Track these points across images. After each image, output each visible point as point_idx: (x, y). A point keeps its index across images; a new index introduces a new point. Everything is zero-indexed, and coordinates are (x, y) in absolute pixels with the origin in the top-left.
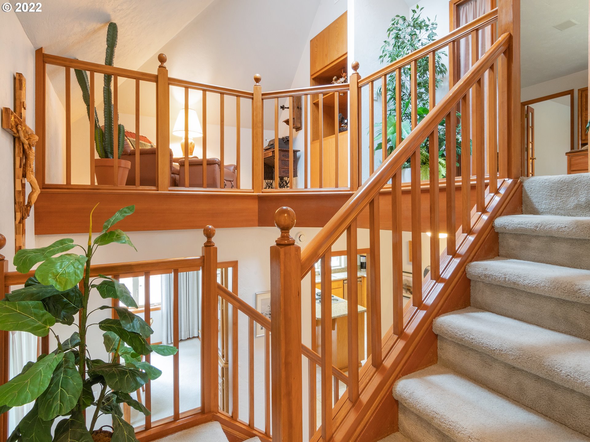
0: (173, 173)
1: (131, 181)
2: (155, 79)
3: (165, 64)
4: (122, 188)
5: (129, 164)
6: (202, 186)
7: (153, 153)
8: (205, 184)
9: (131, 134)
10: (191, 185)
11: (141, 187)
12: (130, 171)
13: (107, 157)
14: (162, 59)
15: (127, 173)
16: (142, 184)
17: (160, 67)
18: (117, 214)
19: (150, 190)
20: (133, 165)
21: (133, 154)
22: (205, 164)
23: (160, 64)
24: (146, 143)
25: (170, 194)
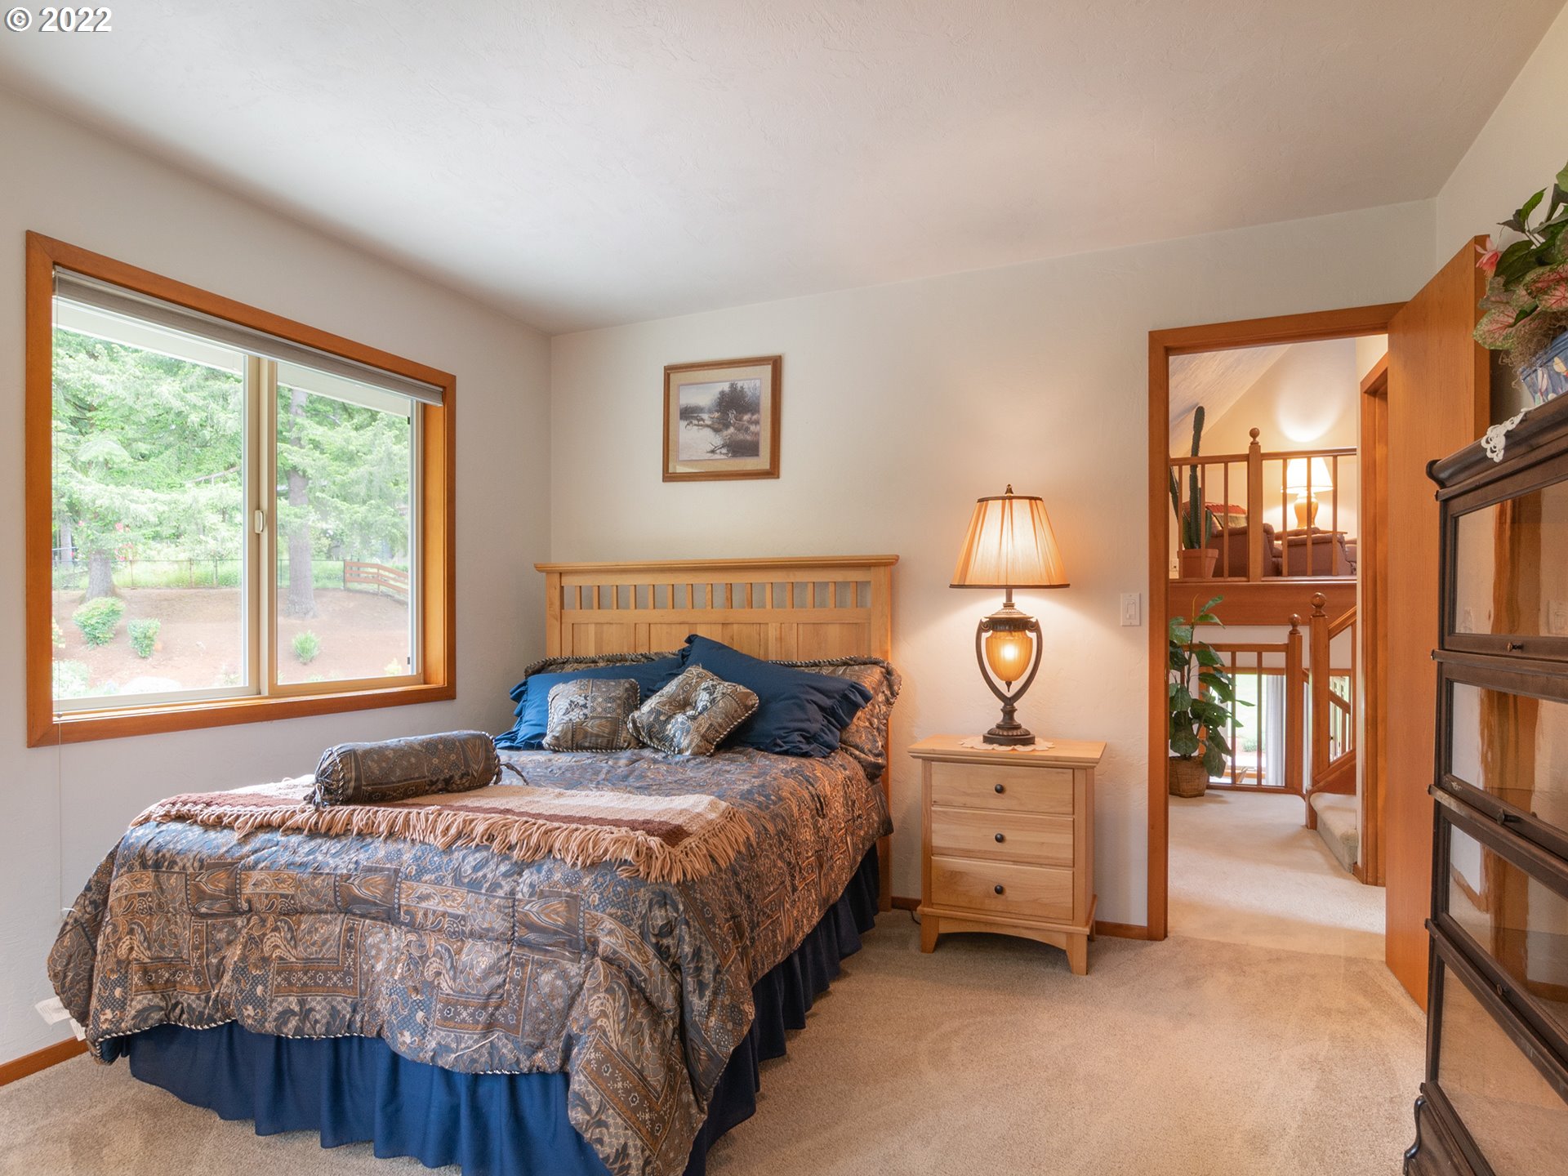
0: (1274, 557)
1: (1218, 572)
2: (1246, 458)
3: (1257, 439)
4: (1209, 579)
5: (1215, 553)
6: (1305, 574)
7: (1243, 533)
8: (1309, 570)
9: (1217, 508)
10: (1290, 574)
11: (1229, 579)
12: (1217, 560)
13: (1192, 547)
14: (1254, 434)
15: (1214, 562)
16: (1230, 575)
17: (1252, 444)
18: (1211, 602)
19: (1240, 581)
20: (1221, 554)
21: (1220, 535)
22: (1309, 543)
23: (1252, 439)
24: (1238, 515)
25: (1264, 586)
